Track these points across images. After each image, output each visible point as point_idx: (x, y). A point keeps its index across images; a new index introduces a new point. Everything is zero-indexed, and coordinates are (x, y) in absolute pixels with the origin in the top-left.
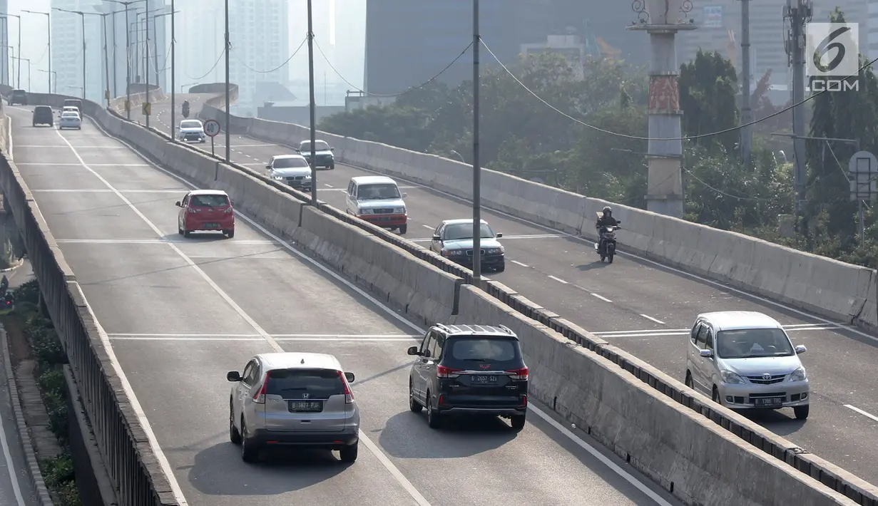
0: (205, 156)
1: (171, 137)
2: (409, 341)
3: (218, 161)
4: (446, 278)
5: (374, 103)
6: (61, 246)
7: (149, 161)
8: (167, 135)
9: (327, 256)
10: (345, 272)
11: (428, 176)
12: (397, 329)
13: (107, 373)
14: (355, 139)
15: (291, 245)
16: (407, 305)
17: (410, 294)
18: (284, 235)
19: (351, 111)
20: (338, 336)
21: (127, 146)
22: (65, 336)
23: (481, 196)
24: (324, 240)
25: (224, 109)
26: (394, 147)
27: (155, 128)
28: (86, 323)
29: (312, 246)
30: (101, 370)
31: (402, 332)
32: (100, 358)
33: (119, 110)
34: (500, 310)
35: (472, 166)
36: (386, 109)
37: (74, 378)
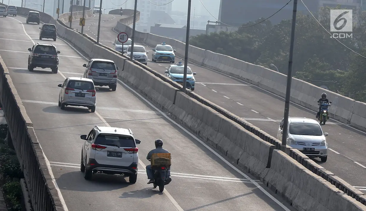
0: (117, 55)
1: (96, 41)
2: (238, 182)
3: (125, 58)
4: (264, 144)
5: (224, 30)
6: (24, 104)
7: (82, 55)
8: (94, 40)
9: (189, 124)
10: (200, 135)
11: (256, 79)
12: (231, 174)
13: (49, 187)
14: (212, 52)
15: (168, 116)
16: (238, 160)
17: (240, 153)
18: (163, 109)
19: (209, 34)
20: (194, 175)
21: (68, 44)
22: (23, 161)
23: (291, 96)
24: (189, 114)
25: (131, 26)
26: (236, 59)
27: (87, 35)
28: (38, 154)
29: (181, 117)
30: (45, 184)
31: (233, 175)
32: (46, 177)
33: (65, 21)
34: (297, 168)
35: (287, 76)
36: (231, 35)
37: (27, 188)
